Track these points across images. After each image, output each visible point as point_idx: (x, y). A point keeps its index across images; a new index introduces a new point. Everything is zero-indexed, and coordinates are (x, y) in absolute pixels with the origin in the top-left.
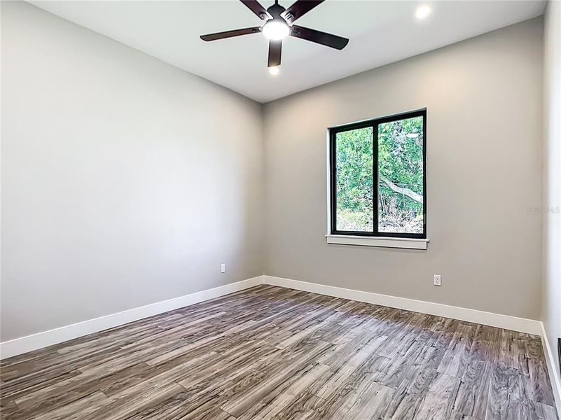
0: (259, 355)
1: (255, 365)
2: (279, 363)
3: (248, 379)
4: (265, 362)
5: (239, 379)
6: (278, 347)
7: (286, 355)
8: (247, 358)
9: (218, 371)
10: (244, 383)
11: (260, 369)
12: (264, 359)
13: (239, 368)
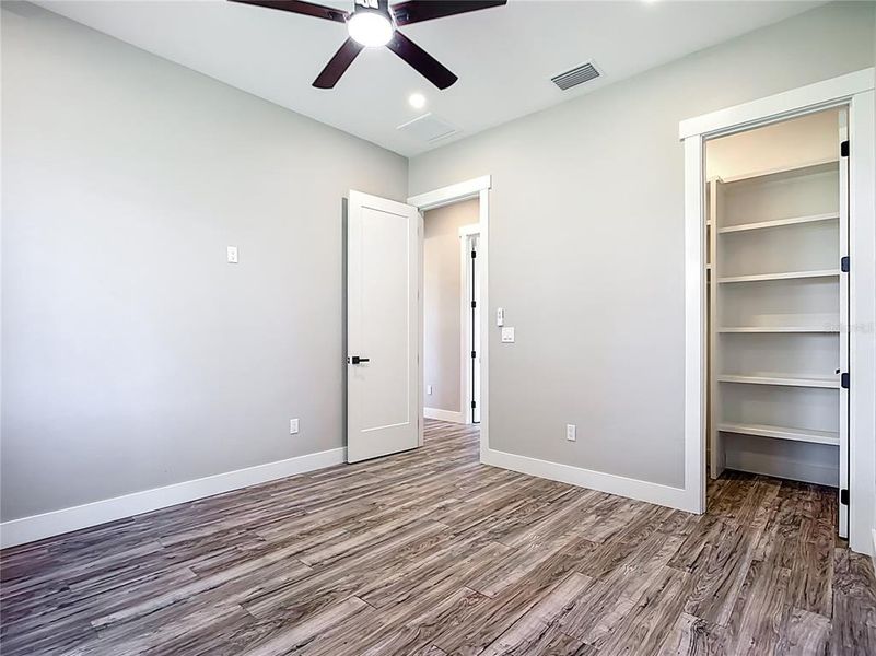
0: (402, 585)
1: (410, 568)
2: (372, 569)
3: (421, 550)
4: (394, 572)
5: (433, 550)
6: (361, 603)
7: (354, 584)
8: (423, 579)
9: (465, 561)
10: (427, 546)
11: (405, 562)
12: (395, 577)
13: (435, 564)
